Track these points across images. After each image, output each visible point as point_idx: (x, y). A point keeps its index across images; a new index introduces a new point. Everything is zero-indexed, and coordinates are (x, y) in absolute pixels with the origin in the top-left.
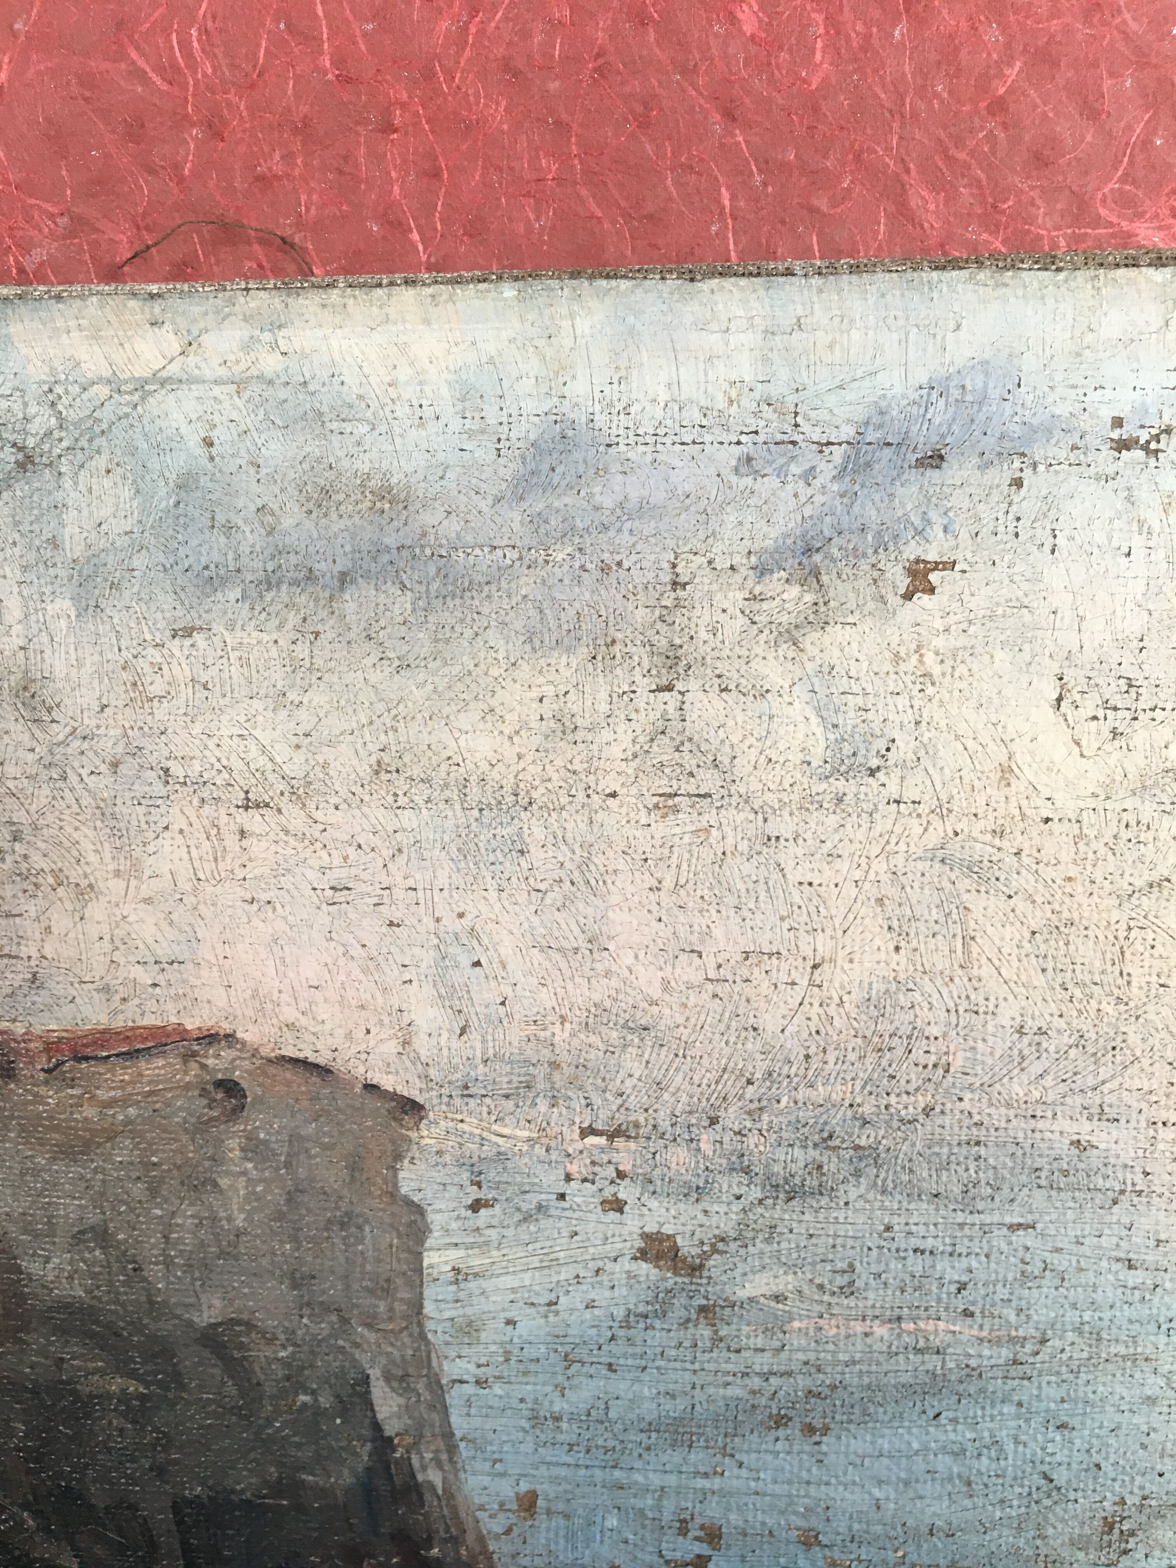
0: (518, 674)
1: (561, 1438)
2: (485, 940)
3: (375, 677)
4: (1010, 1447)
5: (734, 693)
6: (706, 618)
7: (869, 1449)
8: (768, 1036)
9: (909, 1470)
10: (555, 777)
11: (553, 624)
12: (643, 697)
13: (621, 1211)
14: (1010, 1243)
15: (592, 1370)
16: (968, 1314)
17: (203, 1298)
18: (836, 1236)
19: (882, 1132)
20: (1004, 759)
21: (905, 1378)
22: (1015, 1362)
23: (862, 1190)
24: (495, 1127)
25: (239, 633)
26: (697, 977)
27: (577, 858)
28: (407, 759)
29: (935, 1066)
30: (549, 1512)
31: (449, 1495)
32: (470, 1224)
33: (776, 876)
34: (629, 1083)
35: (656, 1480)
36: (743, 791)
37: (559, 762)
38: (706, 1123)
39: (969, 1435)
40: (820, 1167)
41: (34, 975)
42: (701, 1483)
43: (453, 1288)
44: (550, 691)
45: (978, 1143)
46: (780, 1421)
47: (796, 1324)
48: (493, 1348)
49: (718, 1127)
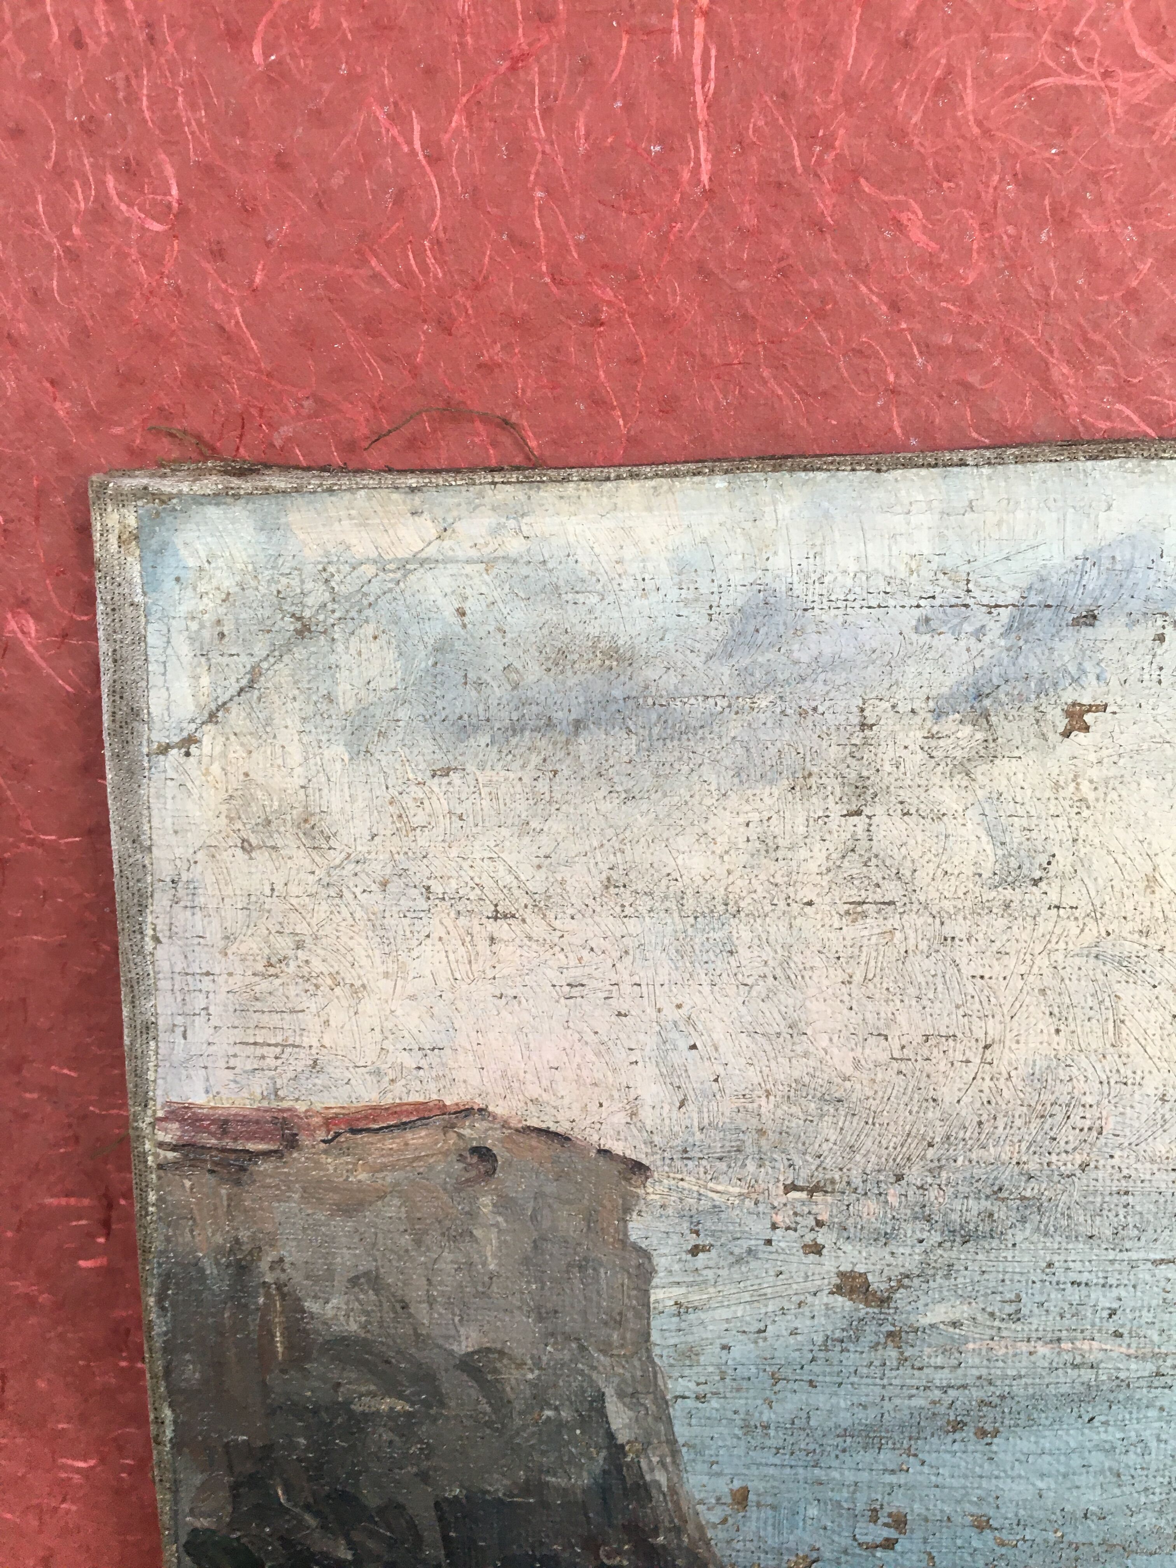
0: (729, 803)
1: (768, 1443)
2: (700, 1027)
3: (605, 807)
4: (1153, 1444)
5: (915, 817)
6: (890, 753)
7: (1033, 1447)
8: (946, 1105)
9: (1067, 1465)
10: (760, 889)
11: (758, 761)
12: (835, 819)
13: (819, 1253)
14: (1154, 1276)
15: (796, 1386)
16: (1118, 1335)
17: (462, 1331)
18: (1005, 1272)
19: (1044, 1185)
20: (1149, 869)
21: (1064, 1389)
22: (1159, 1374)
23: (1027, 1233)
24: (710, 1185)
25: (488, 772)
26: (884, 1057)
27: (779, 956)
28: (632, 876)
29: (1090, 1129)
30: (758, 1505)
31: (673, 1490)
32: (690, 1266)
33: (951, 971)
34: (825, 1146)
35: (850, 1477)
36: (922, 899)
37: (763, 877)
38: (893, 1180)
39: (1120, 1435)
40: (991, 1215)
41: (315, 1062)
42: (888, 1478)
43: (675, 1319)
44: (755, 817)
45: (1127, 1193)
46: (958, 1426)
47: (971, 1346)
48: (710, 1369)
49: (903, 1183)
